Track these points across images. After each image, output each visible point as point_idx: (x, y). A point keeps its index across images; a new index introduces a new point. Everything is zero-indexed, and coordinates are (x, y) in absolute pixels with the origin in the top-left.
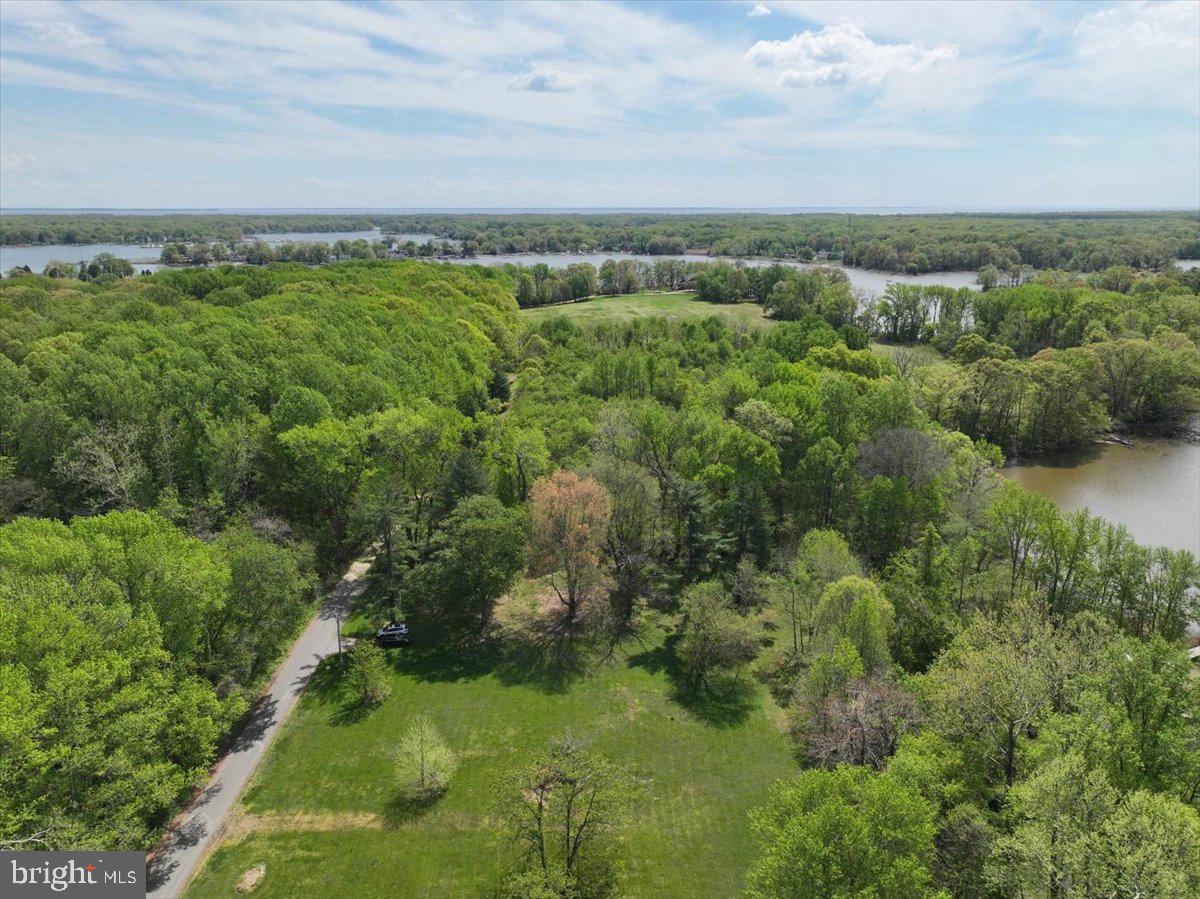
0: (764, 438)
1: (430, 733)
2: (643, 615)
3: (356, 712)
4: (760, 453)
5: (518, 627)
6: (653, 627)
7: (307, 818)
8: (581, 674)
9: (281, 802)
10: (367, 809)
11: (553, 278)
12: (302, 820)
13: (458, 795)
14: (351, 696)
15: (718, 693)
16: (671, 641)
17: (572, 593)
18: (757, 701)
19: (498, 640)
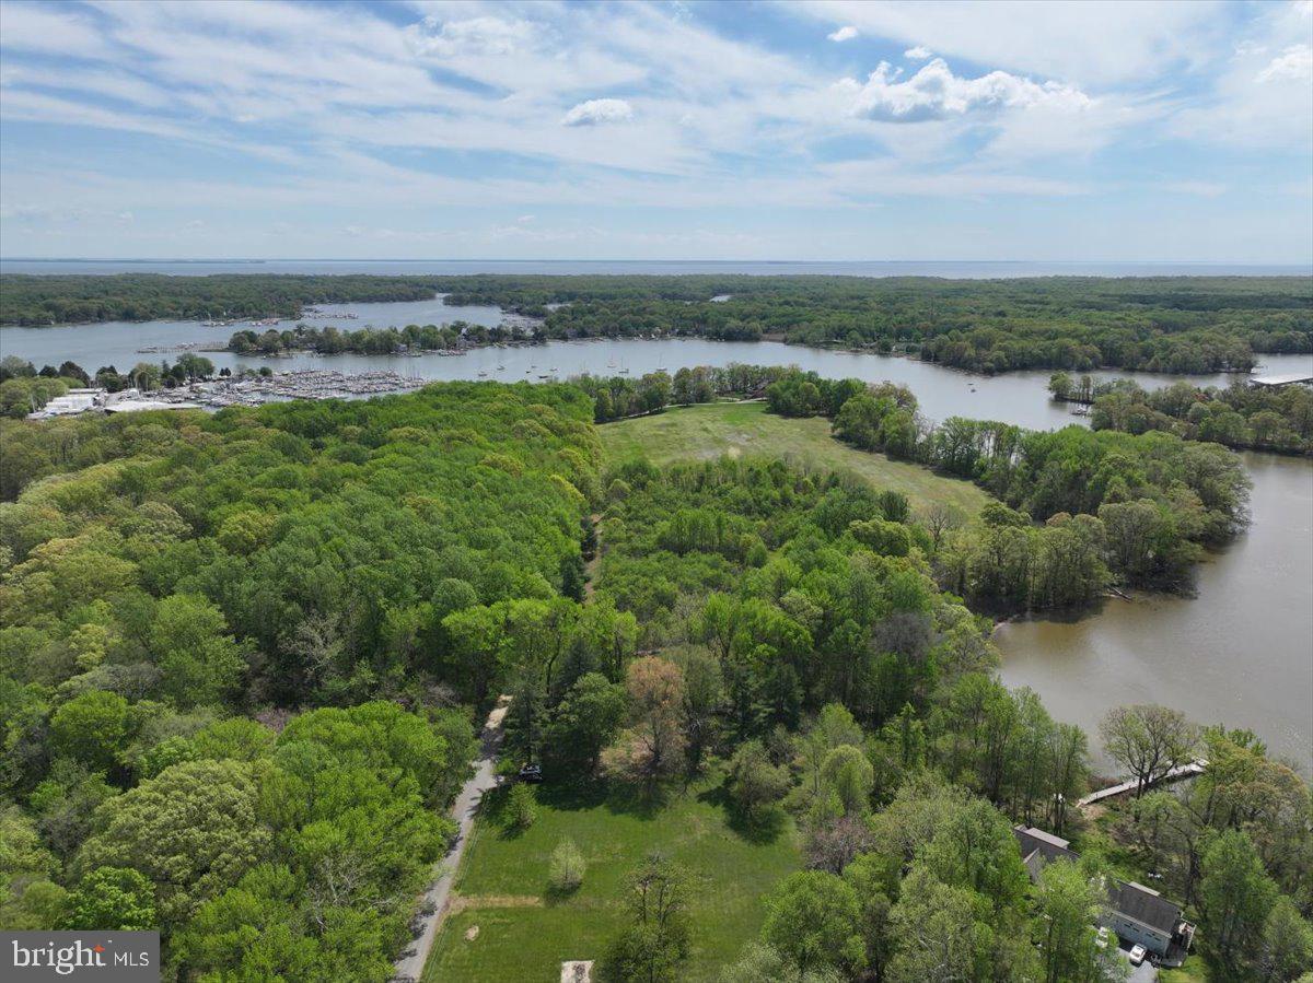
0: (802, 624)
1: (571, 847)
2: (708, 761)
3: (516, 829)
4: (796, 635)
5: (618, 769)
6: (716, 770)
7: (497, 899)
8: (664, 806)
9: (478, 890)
10: (534, 895)
11: (629, 391)
12: (494, 900)
13: (589, 887)
14: (509, 820)
15: (760, 821)
16: (728, 782)
17: (657, 742)
18: (785, 828)
19: (606, 778)
